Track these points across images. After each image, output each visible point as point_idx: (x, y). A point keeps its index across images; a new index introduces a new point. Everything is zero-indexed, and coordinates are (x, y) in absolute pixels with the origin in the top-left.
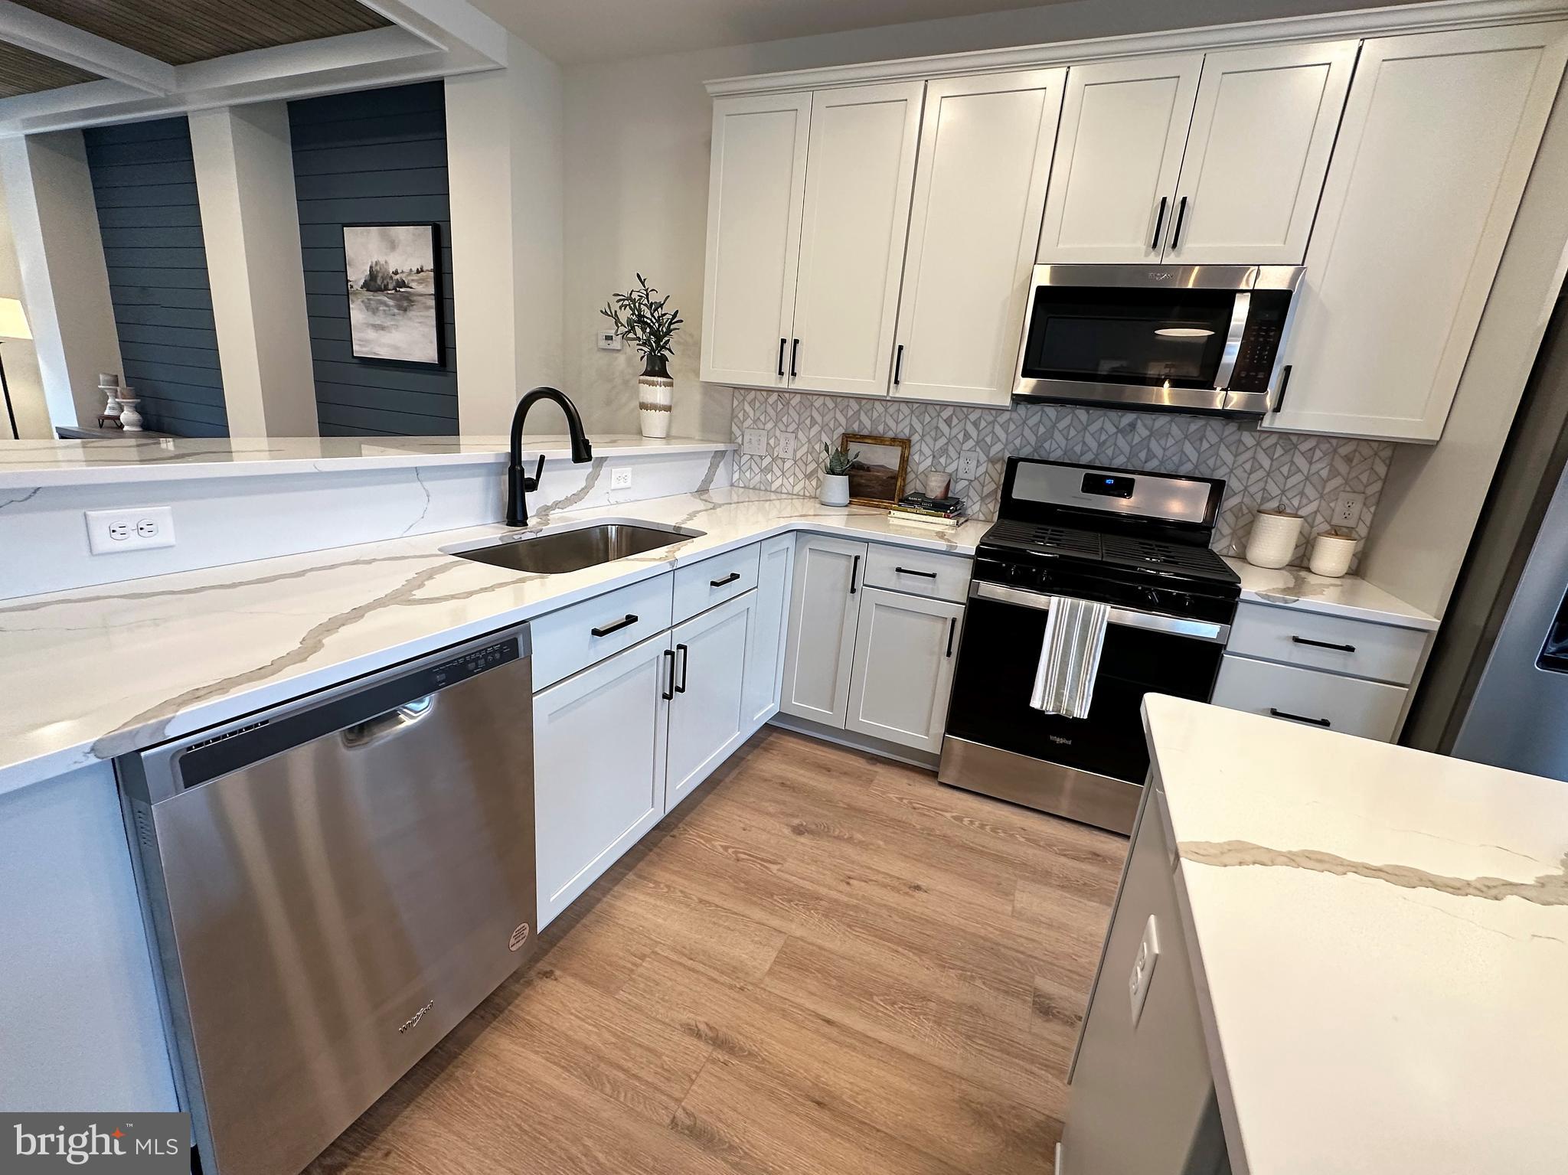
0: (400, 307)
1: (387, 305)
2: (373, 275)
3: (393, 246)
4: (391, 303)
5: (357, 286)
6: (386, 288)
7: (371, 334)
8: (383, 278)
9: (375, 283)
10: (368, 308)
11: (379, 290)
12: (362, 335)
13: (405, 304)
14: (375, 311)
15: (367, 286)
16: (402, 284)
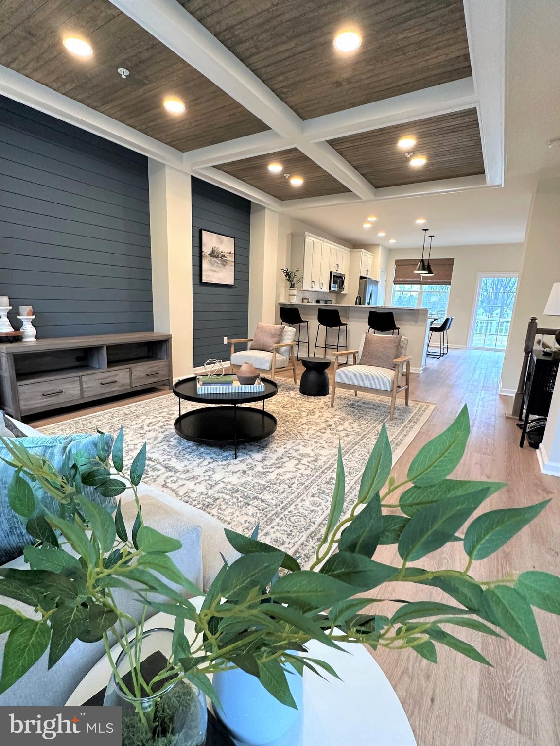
0: (222, 264)
1: (217, 263)
2: (213, 251)
3: (221, 242)
4: (219, 262)
5: (207, 254)
6: (218, 257)
7: (211, 273)
8: (217, 253)
9: (213, 254)
10: (210, 263)
11: (215, 257)
12: (207, 273)
13: (224, 263)
14: (213, 265)
15: (210, 254)
16: (224, 256)
